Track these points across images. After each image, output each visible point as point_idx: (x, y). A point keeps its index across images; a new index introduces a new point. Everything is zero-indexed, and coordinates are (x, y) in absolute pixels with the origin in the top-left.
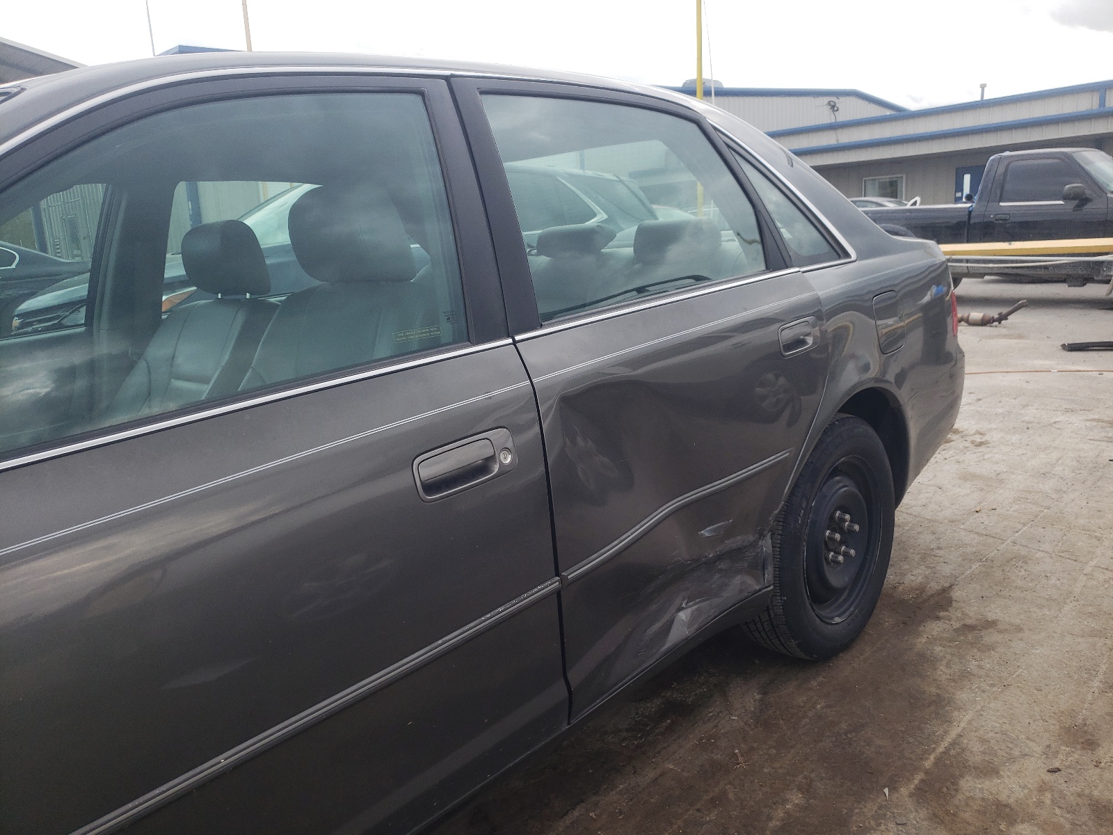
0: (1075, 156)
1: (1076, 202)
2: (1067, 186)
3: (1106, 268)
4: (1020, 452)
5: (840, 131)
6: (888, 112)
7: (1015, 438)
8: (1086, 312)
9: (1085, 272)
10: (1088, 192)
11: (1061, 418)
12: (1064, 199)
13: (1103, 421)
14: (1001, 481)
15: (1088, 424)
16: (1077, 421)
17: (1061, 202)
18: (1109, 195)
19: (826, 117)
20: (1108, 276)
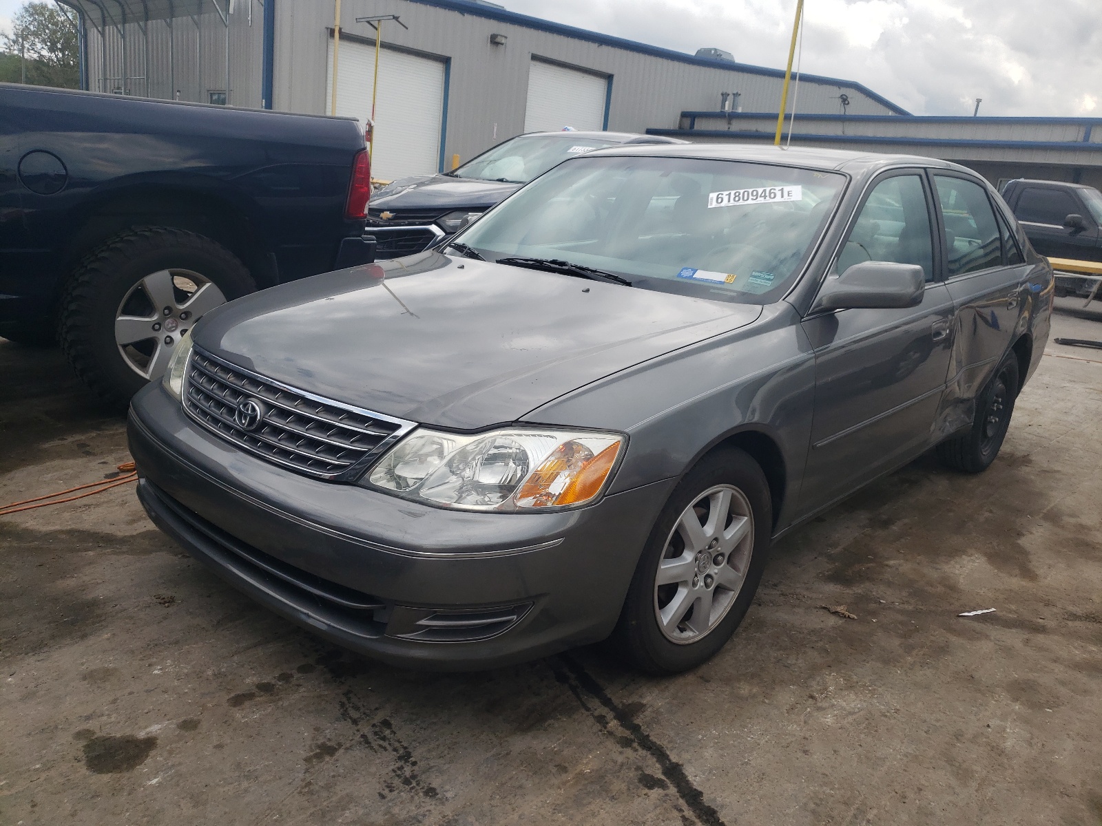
0: (1079, 191)
1: (1073, 229)
2: (1070, 215)
3: (1088, 285)
4: (1046, 399)
5: (847, 124)
6: (891, 113)
7: (1040, 392)
8: (1065, 318)
9: (1070, 286)
10: (1084, 223)
11: (1068, 385)
12: (1065, 225)
13: (1096, 390)
14: (1040, 413)
15: (1087, 390)
16: (1079, 388)
17: (1061, 227)
18: (1100, 228)
19: (836, 109)
20: (1088, 292)
